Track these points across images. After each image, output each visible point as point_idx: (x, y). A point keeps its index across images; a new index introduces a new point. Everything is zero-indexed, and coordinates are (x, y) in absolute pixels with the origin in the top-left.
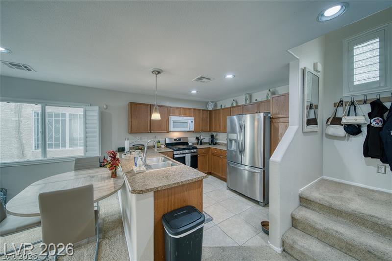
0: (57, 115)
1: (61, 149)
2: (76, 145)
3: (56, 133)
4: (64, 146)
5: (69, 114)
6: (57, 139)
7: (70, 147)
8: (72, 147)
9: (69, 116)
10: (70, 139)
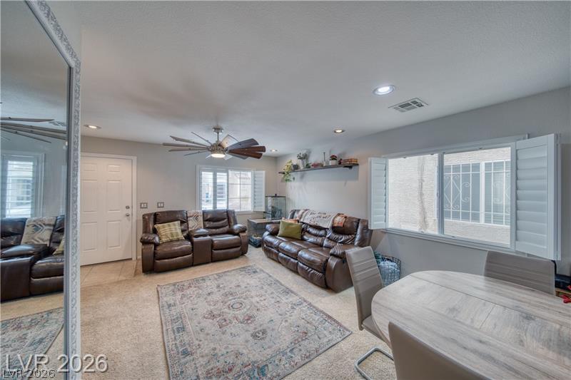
0: (466, 168)
1: (470, 223)
2: (498, 220)
3: (463, 197)
4: (476, 217)
5: (486, 164)
6: (466, 206)
7: (486, 221)
8: (489, 222)
9: (486, 167)
10: (488, 208)
